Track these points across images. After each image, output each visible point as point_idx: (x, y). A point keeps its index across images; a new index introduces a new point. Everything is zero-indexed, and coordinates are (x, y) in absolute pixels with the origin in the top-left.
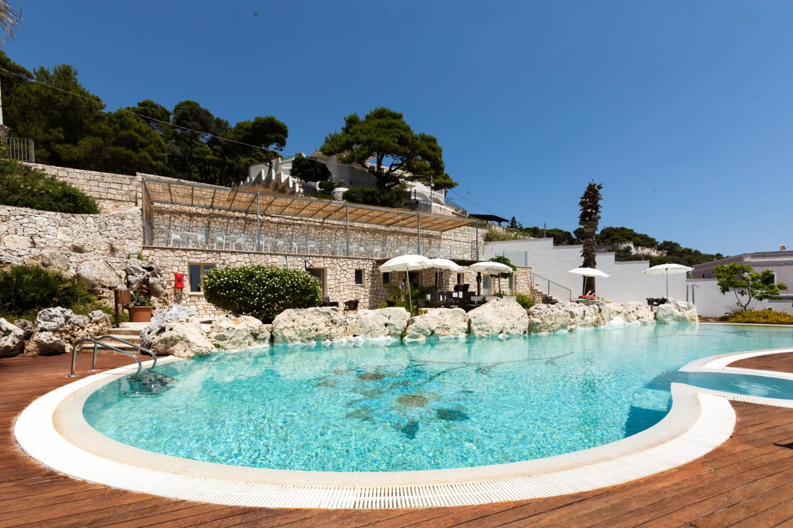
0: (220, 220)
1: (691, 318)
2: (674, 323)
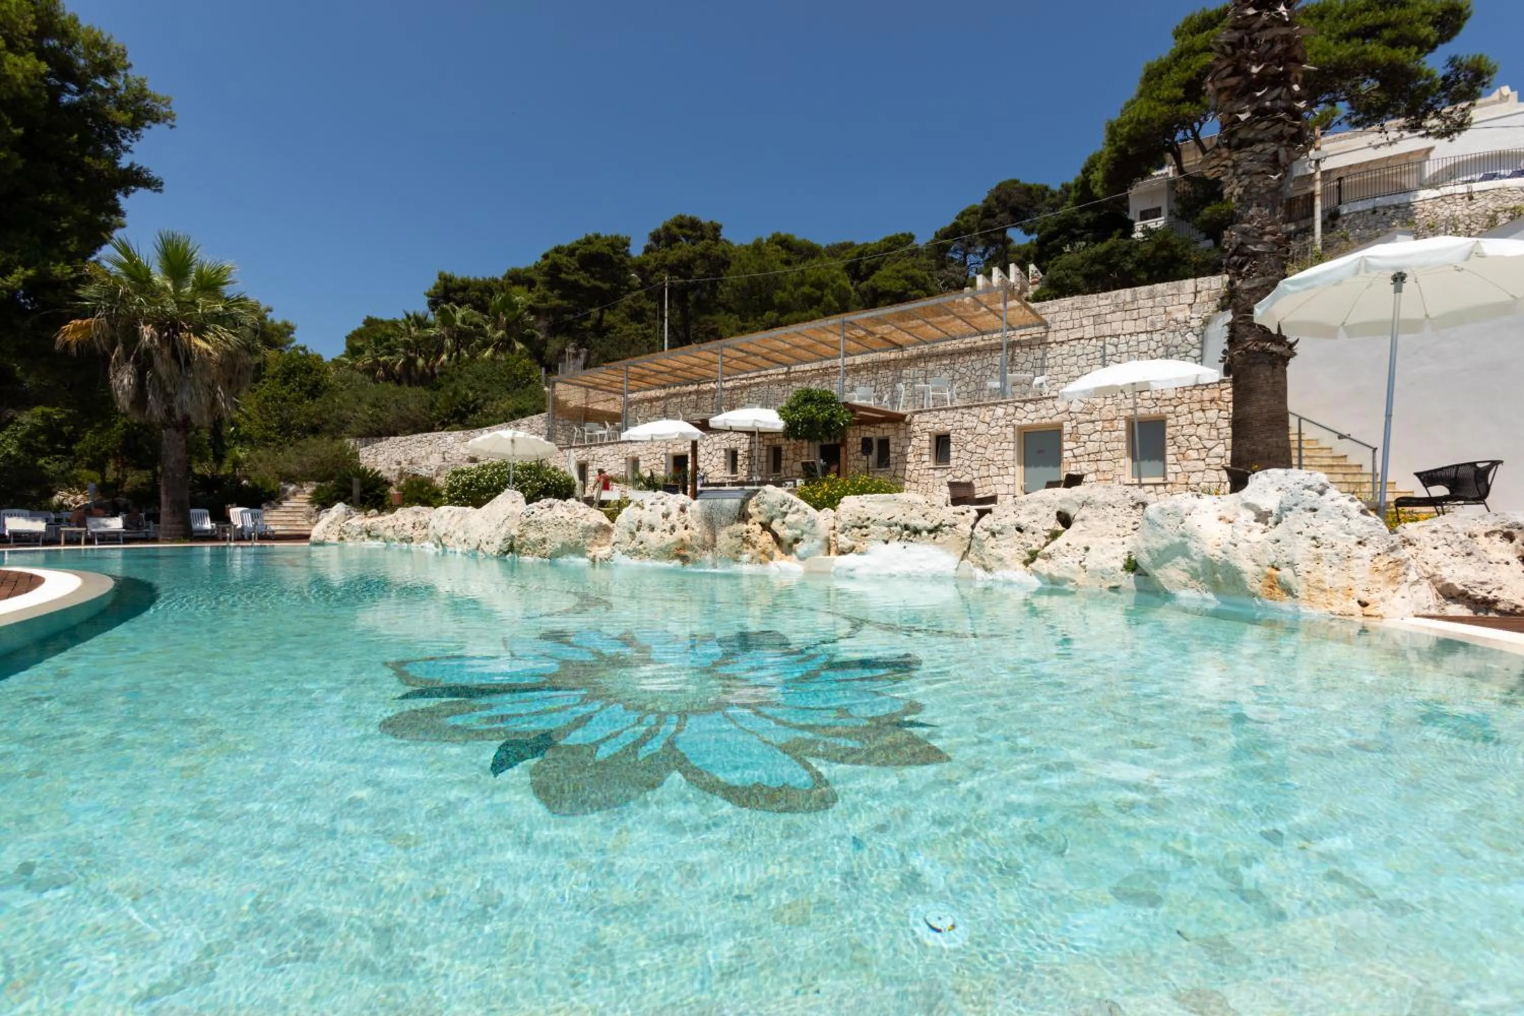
1: (1269, 576)
2: (1197, 595)
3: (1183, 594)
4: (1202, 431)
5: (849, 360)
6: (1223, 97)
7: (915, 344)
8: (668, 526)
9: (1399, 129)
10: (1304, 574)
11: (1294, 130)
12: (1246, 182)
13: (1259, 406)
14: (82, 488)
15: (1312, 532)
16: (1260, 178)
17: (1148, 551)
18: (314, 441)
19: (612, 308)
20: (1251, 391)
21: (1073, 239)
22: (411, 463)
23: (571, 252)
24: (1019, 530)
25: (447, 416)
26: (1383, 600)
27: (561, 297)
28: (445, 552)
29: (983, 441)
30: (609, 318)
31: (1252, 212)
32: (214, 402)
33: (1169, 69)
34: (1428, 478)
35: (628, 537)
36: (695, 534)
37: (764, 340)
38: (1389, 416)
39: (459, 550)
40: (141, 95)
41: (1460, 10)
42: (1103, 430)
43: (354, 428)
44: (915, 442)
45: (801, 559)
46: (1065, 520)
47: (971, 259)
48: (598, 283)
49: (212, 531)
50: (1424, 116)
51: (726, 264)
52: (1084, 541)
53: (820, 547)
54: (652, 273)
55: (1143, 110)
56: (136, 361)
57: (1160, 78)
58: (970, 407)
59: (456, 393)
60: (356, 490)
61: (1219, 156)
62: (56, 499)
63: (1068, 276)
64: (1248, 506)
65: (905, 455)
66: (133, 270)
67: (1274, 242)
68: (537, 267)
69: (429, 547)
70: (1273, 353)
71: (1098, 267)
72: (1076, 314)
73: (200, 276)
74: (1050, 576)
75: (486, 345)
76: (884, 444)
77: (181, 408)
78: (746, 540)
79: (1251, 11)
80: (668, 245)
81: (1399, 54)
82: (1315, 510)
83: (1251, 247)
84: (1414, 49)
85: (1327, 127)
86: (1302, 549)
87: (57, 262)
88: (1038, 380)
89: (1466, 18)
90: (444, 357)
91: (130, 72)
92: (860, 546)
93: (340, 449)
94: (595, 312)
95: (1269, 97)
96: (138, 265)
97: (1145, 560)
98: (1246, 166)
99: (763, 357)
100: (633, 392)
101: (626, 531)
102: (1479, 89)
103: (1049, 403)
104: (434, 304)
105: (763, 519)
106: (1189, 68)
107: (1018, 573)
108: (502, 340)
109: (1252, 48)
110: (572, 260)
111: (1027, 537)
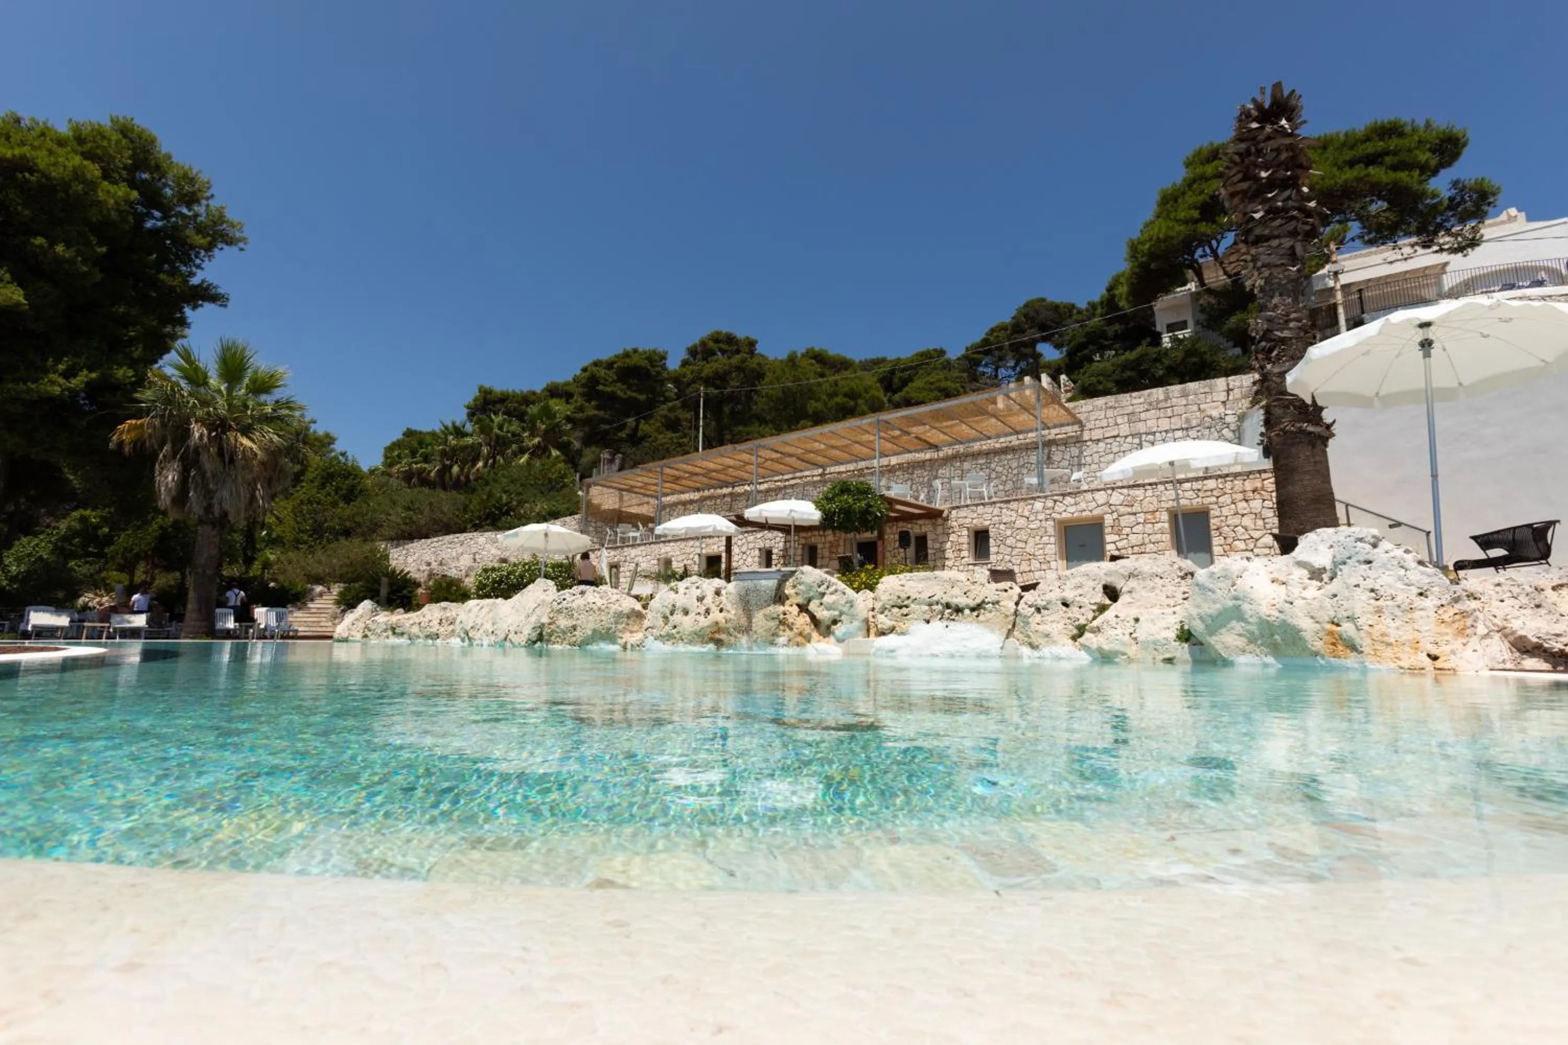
0: (708, 502)
1: (1331, 633)
2: (1256, 660)
3: (1242, 660)
4: (1247, 521)
5: (884, 461)
6: (1236, 200)
7: (951, 444)
8: (702, 609)
9: (1412, 246)
10: (1366, 628)
11: (1308, 228)
12: (1266, 274)
13: (1302, 485)
14: (109, 590)
15: (1369, 584)
16: (1280, 269)
17: (1201, 618)
18: (347, 543)
19: (647, 418)
20: (1293, 471)
21: (1102, 349)
22: (441, 564)
23: (610, 365)
24: (1065, 604)
25: (479, 518)
26: (1453, 652)
27: (598, 408)
28: (471, 645)
29: (1023, 535)
30: (644, 427)
31: (1275, 300)
32: (253, 498)
33: (1184, 193)
34: (1485, 541)
35: (661, 622)
36: (730, 616)
37: (799, 440)
38: (1435, 476)
39: (485, 643)
40: (220, 218)
41: (1458, 139)
42: (1145, 522)
43: (386, 531)
44: (953, 537)
45: (840, 641)
46: (1112, 593)
47: (1002, 372)
48: (634, 395)
49: (235, 630)
50: (1435, 233)
51: (759, 375)
52: (1134, 613)
53: (859, 629)
54: (688, 385)
55: (1162, 229)
56: (182, 459)
57: (1176, 201)
58: (1008, 502)
59: (490, 495)
60: (384, 591)
61: (1238, 251)
62: (81, 601)
63: (1099, 382)
64: (1300, 564)
65: (944, 551)
66: (192, 373)
67: (1299, 328)
68: (576, 379)
69: (456, 642)
70: (1310, 433)
71: (1129, 373)
72: (1110, 413)
73: (254, 381)
74: (1100, 649)
75: (522, 451)
76: (922, 541)
77: (220, 504)
78: (782, 622)
79: (1254, 125)
80: (705, 359)
81: (1403, 175)
82: (1369, 562)
83: (1279, 333)
84: (1416, 173)
85: (1341, 242)
86: (1361, 603)
87: (120, 366)
88: (1076, 476)
89: (1464, 145)
90: (480, 464)
91: (211, 202)
92: (900, 626)
93: (371, 551)
94: (631, 421)
95: (1281, 198)
96: (196, 369)
97: (1198, 627)
98: (1264, 259)
99: (799, 458)
100: (667, 495)
101: (659, 615)
102: (1485, 208)
103: (1089, 496)
104: (471, 415)
105: (800, 600)
106: (1202, 192)
107: (1067, 648)
108: (537, 447)
109: (1259, 157)
110: (611, 373)
111: (1074, 612)
